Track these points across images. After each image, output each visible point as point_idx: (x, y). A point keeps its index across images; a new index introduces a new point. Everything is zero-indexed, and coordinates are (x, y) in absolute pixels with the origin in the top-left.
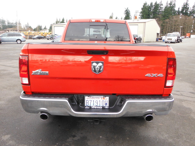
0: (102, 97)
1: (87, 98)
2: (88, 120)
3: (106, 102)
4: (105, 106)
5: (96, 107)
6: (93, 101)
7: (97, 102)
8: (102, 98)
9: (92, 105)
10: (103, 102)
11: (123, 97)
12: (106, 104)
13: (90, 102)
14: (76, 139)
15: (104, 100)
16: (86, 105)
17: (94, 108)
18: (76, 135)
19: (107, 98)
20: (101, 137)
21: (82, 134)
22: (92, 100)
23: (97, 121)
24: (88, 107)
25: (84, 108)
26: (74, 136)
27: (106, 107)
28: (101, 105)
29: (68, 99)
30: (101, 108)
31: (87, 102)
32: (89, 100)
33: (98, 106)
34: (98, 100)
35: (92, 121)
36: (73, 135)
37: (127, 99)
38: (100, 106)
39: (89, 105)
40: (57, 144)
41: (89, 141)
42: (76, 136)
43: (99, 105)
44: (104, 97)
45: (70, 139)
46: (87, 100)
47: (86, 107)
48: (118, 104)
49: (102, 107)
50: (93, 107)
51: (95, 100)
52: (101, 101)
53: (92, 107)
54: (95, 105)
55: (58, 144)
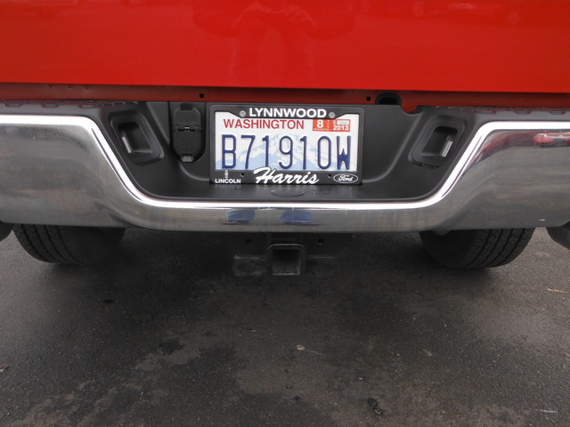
0: (320, 112)
1: (222, 122)
2: (237, 257)
3: (343, 146)
4: (333, 169)
5: (279, 179)
6: (266, 139)
7: (286, 150)
8: (320, 123)
9: (255, 167)
10: (324, 144)
11: (450, 111)
12: (344, 158)
13: (243, 145)
14: (178, 358)
15: (332, 136)
16: (219, 167)
17: (270, 183)
18: (181, 342)
19: (351, 124)
20: (300, 348)
21: (208, 334)
22: (260, 133)
23: (286, 256)
24: (233, 174)
25: (212, 183)
26: (171, 347)
27: (343, 179)
28: (313, 165)
29: (95, 112)
30: (314, 180)
31: (229, 147)
32: (237, 132)
33: (293, 173)
34: (296, 134)
35: (256, 258)
36: (165, 340)
37: (481, 117)
38: (303, 174)
39: (240, 167)
40: (82, 386)
41: (245, 367)
42: (181, 347)
43: (297, 166)
44: (332, 115)
45: (150, 363)
46: (229, 131)
47: (221, 175)
48: (418, 153)
49: (319, 174)
50: (266, 178)
51: (275, 134)
52: (313, 138)
53: (259, 179)
54: (274, 165)
55: (87, 387)
